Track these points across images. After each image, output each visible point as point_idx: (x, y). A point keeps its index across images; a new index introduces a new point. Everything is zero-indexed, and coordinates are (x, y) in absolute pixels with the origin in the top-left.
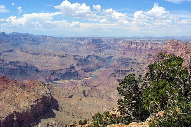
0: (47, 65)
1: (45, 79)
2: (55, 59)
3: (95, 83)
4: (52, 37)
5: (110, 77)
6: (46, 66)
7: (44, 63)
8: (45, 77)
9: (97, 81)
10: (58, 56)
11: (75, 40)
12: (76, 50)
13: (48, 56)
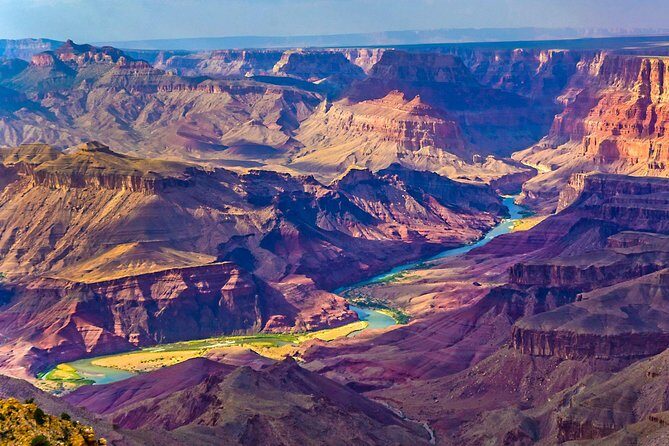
0: (60, 246)
1: (28, 347)
2: (112, 204)
3: (369, 363)
4: (115, 53)
5: (482, 321)
6: (50, 256)
7: (38, 233)
8: (38, 334)
9: (392, 349)
10: (136, 180)
11: (281, 63)
12: (284, 138)
13: (65, 190)
